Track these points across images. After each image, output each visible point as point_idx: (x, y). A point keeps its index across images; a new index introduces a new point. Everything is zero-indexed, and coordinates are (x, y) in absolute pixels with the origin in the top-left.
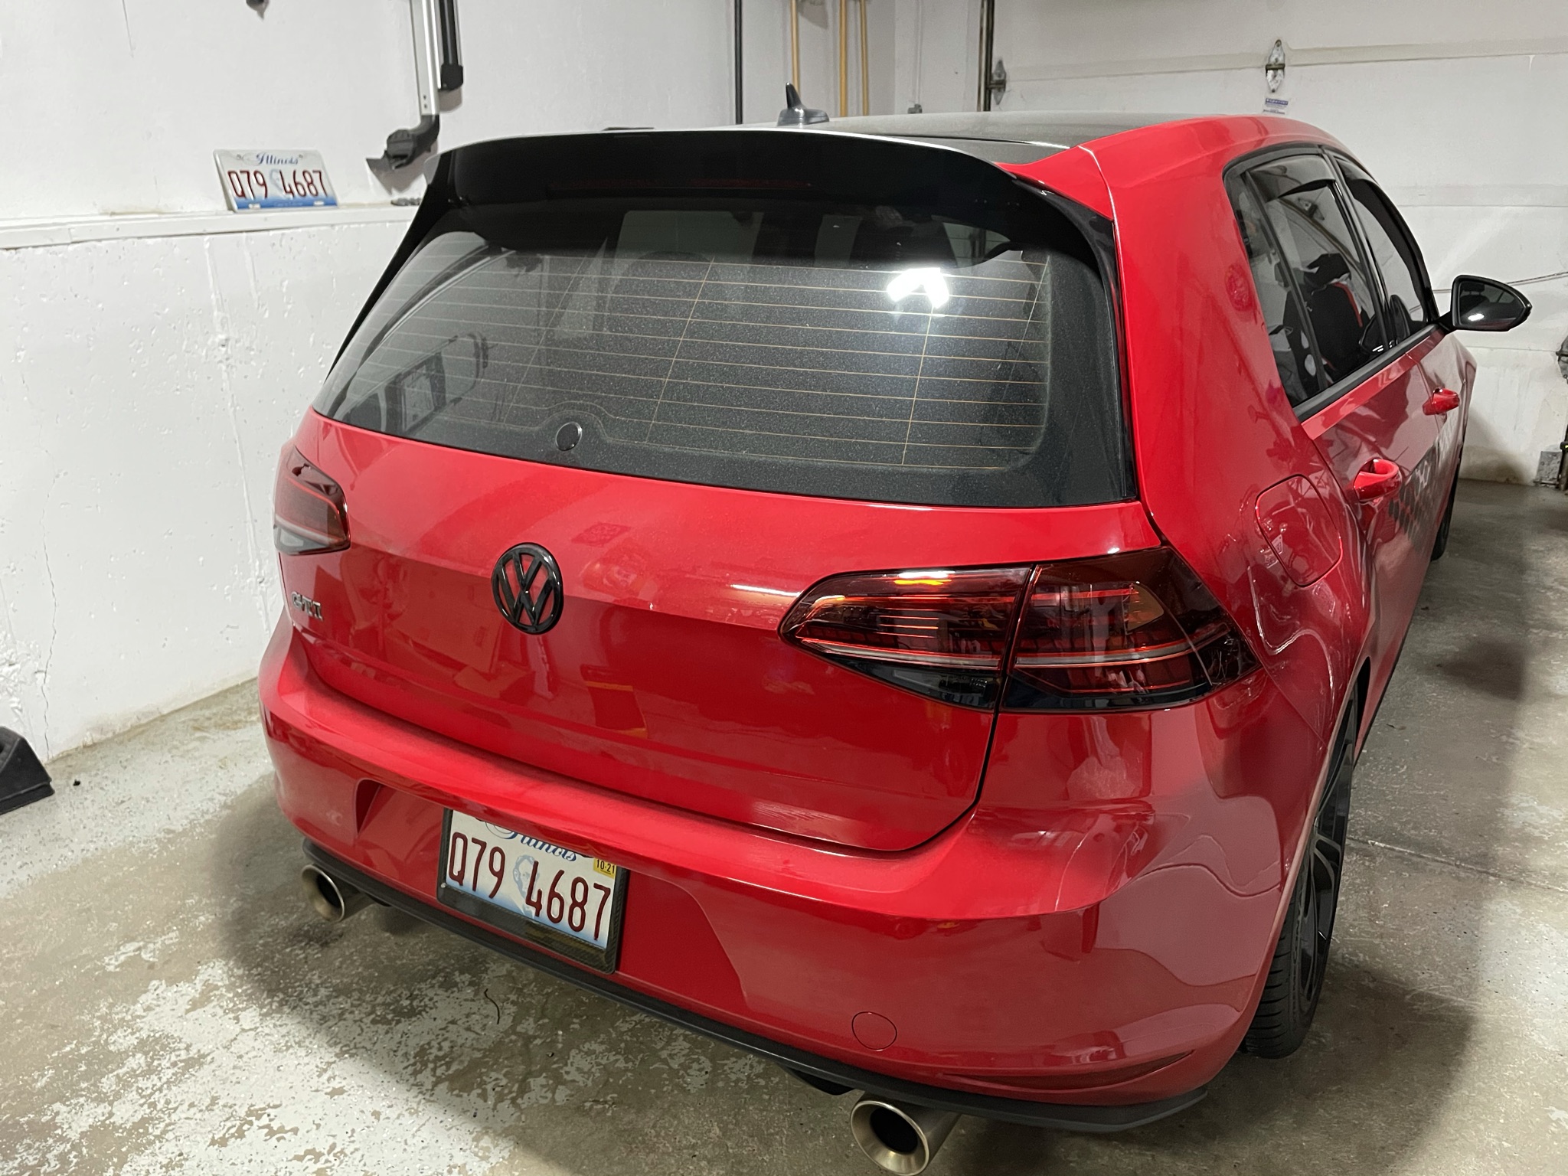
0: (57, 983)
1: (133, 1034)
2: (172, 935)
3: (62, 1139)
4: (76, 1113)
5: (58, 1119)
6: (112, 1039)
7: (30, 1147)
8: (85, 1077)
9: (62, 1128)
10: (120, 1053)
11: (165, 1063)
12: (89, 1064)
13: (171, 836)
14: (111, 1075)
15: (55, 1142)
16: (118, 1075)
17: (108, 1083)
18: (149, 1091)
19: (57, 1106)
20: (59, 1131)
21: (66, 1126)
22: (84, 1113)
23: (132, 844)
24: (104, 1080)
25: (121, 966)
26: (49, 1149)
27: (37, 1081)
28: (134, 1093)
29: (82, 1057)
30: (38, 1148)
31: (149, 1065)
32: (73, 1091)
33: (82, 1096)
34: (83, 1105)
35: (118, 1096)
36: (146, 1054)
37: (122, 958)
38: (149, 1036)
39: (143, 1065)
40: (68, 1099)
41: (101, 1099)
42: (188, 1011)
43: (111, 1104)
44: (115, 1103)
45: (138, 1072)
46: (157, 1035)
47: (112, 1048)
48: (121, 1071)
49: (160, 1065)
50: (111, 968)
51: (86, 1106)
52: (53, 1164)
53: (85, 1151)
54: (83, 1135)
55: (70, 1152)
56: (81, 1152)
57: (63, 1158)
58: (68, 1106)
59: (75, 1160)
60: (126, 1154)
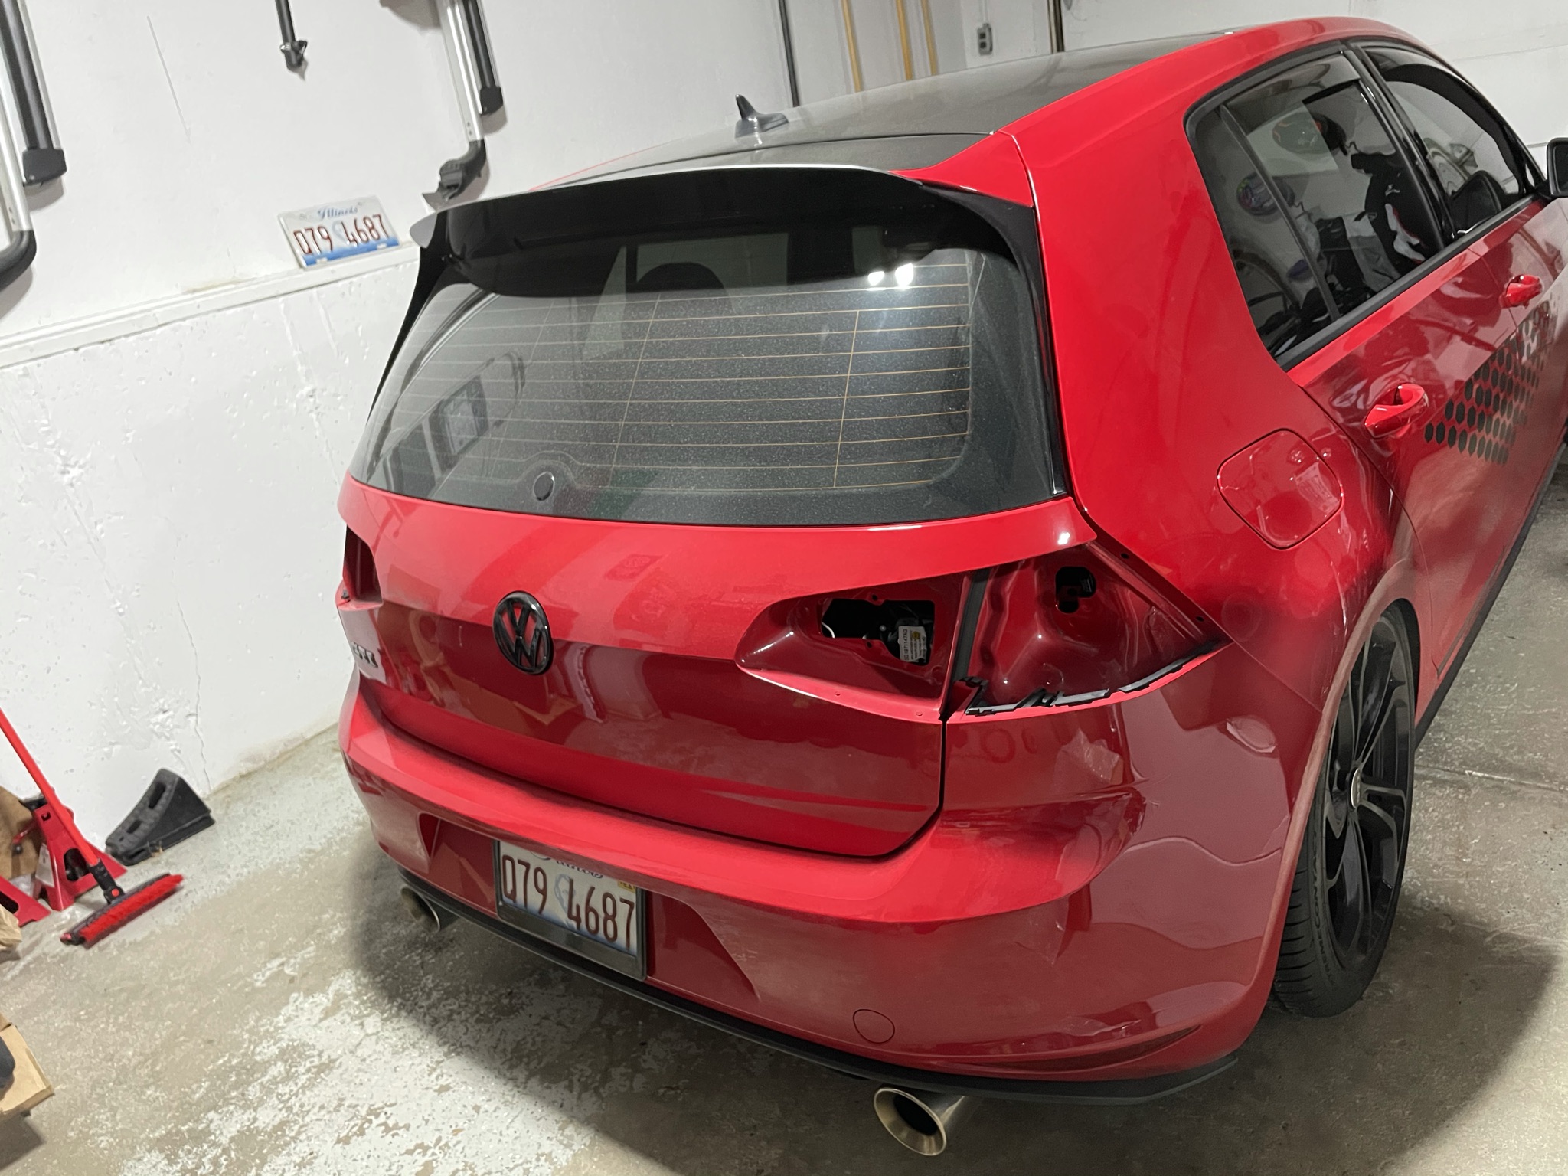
0: (214, 1001)
1: (275, 1044)
2: (311, 949)
3: (215, 1145)
4: (227, 1120)
5: (212, 1126)
6: (258, 1049)
7: (189, 1152)
8: (234, 1087)
9: (215, 1134)
10: (264, 1062)
11: (302, 1070)
12: (238, 1075)
13: (312, 855)
14: (256, 1083)
15: (209, 1147)
16: (262, 1083)
17: (253, 1092)
18: (287, 1097)
19: (212, 1115)
20: (212, 1137)
21: (218, 1133)
22: (234, 1120)
23: (278, 866)
24: (250, 1088)
25: (266, 981)
26: (204, 1154)
27: (194, 1093)
28: (275, 1099)
29: (233, 1068)
30: (196, 1153)
31: (288, 1072)
32: (225, 1100)
33: (232, 1104)
34: (232, 1113)
35: (261, 1102)
36: (286, 1061)
37: (268, 974)
38: (288, 1046)
39: (283, 1072)
40: (221, 1107)
41: (247, 1106)
42: (321, 1020)
43: (255, 1110)
44: (259, 1109)
45: (278, 1079)
46: (295, 1044)
47: (258, 1058)
48: (265, 1079)
49: (296, 1071)
50: (259, 984)
51: (235, 1114)
52: (207, 1167)
53: (233, 1154)
54: (232, 1139)
55: (221, 1155)
56: (229, 1156)
57: (215, 1162)
58: (220, 1114)
59: (225, 1163)
60: (266, 1155)
